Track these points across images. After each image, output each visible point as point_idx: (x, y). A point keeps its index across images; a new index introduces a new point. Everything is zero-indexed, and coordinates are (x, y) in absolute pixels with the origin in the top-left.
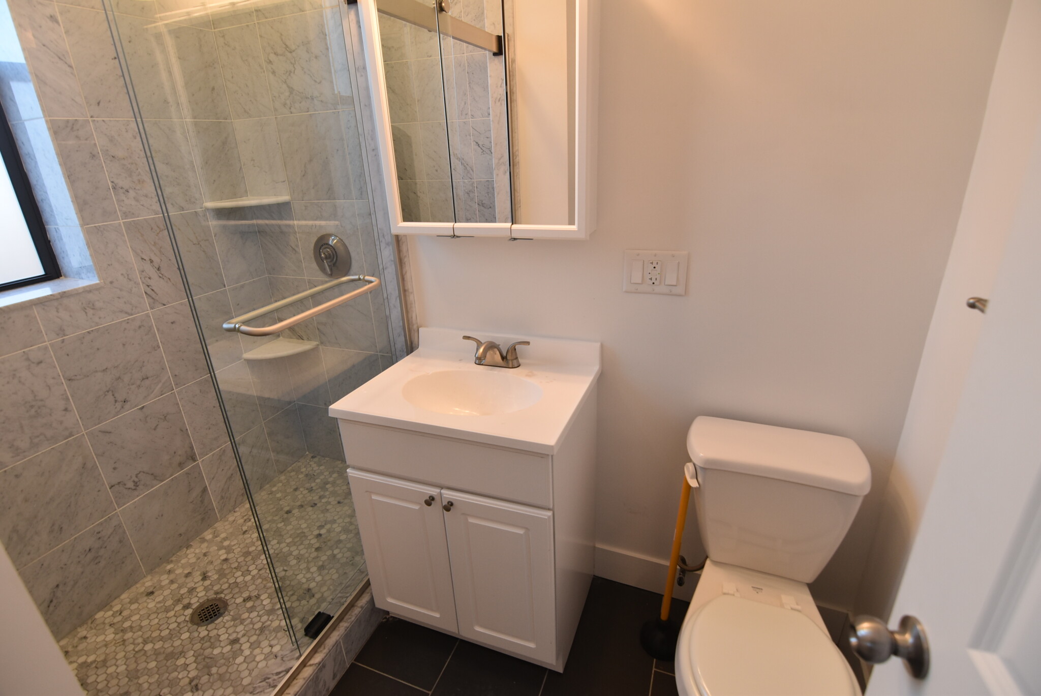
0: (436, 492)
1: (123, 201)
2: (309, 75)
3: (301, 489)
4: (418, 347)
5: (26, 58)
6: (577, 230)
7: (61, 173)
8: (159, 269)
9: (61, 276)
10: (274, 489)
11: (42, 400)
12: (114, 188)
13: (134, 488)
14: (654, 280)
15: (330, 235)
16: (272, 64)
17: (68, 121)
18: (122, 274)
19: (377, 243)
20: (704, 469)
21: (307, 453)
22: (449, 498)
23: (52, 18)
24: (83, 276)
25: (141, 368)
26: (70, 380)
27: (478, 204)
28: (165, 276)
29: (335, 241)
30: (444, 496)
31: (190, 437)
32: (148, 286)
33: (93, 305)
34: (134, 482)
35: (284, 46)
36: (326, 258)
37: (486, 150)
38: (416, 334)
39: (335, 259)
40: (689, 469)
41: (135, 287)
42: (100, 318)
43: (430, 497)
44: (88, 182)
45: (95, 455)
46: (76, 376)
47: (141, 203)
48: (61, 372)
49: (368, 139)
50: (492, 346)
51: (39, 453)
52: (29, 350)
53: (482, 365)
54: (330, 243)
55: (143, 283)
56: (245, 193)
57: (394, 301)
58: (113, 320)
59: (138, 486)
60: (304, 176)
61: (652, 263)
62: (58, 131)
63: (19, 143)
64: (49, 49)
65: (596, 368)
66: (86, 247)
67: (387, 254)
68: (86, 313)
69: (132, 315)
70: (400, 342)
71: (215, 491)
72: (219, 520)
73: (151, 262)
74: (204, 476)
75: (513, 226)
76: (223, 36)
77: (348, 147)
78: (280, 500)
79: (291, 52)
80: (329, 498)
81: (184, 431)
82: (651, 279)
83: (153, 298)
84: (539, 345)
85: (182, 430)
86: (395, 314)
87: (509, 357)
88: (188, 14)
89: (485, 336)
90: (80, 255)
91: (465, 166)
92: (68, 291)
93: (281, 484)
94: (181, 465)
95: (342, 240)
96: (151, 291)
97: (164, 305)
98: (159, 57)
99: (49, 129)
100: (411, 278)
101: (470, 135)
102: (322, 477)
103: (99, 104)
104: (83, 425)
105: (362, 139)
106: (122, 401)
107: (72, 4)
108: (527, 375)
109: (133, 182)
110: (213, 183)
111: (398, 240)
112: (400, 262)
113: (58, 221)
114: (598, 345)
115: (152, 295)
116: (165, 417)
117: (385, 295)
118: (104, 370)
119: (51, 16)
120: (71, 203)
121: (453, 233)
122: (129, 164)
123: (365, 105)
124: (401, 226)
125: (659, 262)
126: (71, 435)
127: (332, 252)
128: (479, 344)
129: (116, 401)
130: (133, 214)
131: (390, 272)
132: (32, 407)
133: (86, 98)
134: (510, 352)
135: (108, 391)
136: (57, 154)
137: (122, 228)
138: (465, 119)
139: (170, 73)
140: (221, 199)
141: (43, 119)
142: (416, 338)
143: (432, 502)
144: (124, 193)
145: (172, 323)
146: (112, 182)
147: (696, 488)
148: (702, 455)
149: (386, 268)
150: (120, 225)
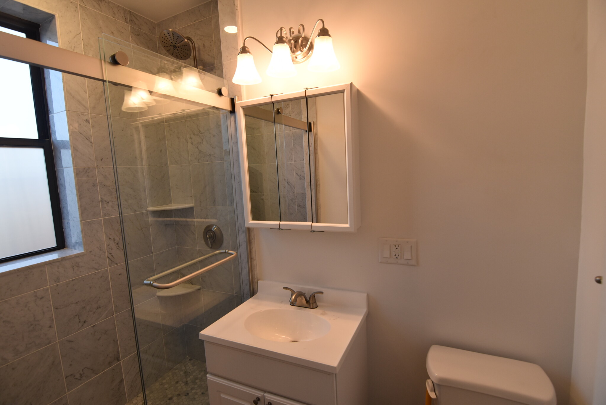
0: (261, 395)
1: (105, 208)
2: (210, 144)
3: (180, 382)
4: (257, 293)
5: (70, 139)
6: (349, 227)
7: (76, 194)
8: (117, 244)
9: (65, 247)
10: (164, 381)
11: (38, 321)
12: (102, 201)
13: (79, 378)
14: (397, 256)
15: (213, 225)
16: (192, 139)
17: (85, 168)
18: (97, 247)
19: (237, 231)
20: (439, 385)
21: (187, 357)
22: (269, 400)
23: (87, 121)
24: (76, 247)
25: (98, 301)
26: (56, 308)
27: (297, 206)
28: (120, 248)
29: (215, 228)
30: (266, 398)
31: (118, 345)
32: (110, 253)
33: (78, 264)
34: (80, 374)
35: (199, 131)
36: (210, 238)
37: (302, 178)
38: (256, 285)
39: (214, 238)
40: (429, 385)
41: (103, 254)
42: (80, 272)
43: (257, 398)
44: (89, 198)
45: (61, 356)
46: (60, 306)
47: (114, 209)
48: (53, 304)
49: (236, 177)
50: (300, 294)
51: (30, 354)
52: (38, 291)
53: (294, 306)
54: (213, 229)
55: (108, 252)
56: (170, 202)
57: (245, 264)
58: (87, 273)
59: (82, 377)
60: (202, 193)
61: (395, 246)
62: (78, 173)
63: (58, 179)
64: (82, 135)
65: (364, 310)
66: (81, 232)
67: (242, 237)
68: (73, 269)
69: (98, 270)
70: (247, 289)
71: (128, 382)
72: (128, 402)
73: (114, 240)
74: (123, 371)
75: (313, 224)
76: (169, 126)
77: (226, 179)
78: (167, 390)
79: (201, 134)
80: (197, 389)
81: (115, 341)
82: (395, 255)
83: (111, 260)
84: (329, 294)
85: (114, 341)
86: (245, 272)
87: (311, 301)
88: (152, 118)
89: (297, 287)
90: (77, 237)
91: (290, 186)
92: (66, 257)
93: (168, 378)
94: (110, 364)
95: (219, 228)
96: (111, 256)
97: (117, 264)
98: (136, 137)
99: (74, 172)
100: (255, 251)
101: (293, 170)
102: (194, 374)
103: (102, 160)
104: (58, 336)
105: (233, 177)
106: (83, 322)
107: (98, 114)
108: (322, 314)
109: (112, 198)
110: (154, 198)
111: (249, 231)
112: (249, 242)
113: (70, 219)
114: (365, 295)
115: (111, 259)
116: (106, 332)
117: (240, 261)
118: (76, 303)
119: (87, 120)
120: (78, 209)
121: (279, 227)
122: (112, 189)
123: (236, 160)
124: (251, 222)
125: (399, 245)
126: (50, 343)
127: (213, 234)
128: (293, 292)
129: (79, 322)
130: (109, 214)
131: (243, 249)
132: (32, 325)
133: (96, 157)
134: (311, 298)
135: (76, 316)
136: (76, 185)
137: (102, 222)
138: (291, 162)
139: (140, 143)
140: (157, 205)
141: (73, 168)
142: (256, 286)
143: (258, 401)
144: (106, 204)
145: (120, 275)
146: (101, 198)
147: (435, 399)
148: (436, 374)
149: (241, 245)
150: (101, 220)
